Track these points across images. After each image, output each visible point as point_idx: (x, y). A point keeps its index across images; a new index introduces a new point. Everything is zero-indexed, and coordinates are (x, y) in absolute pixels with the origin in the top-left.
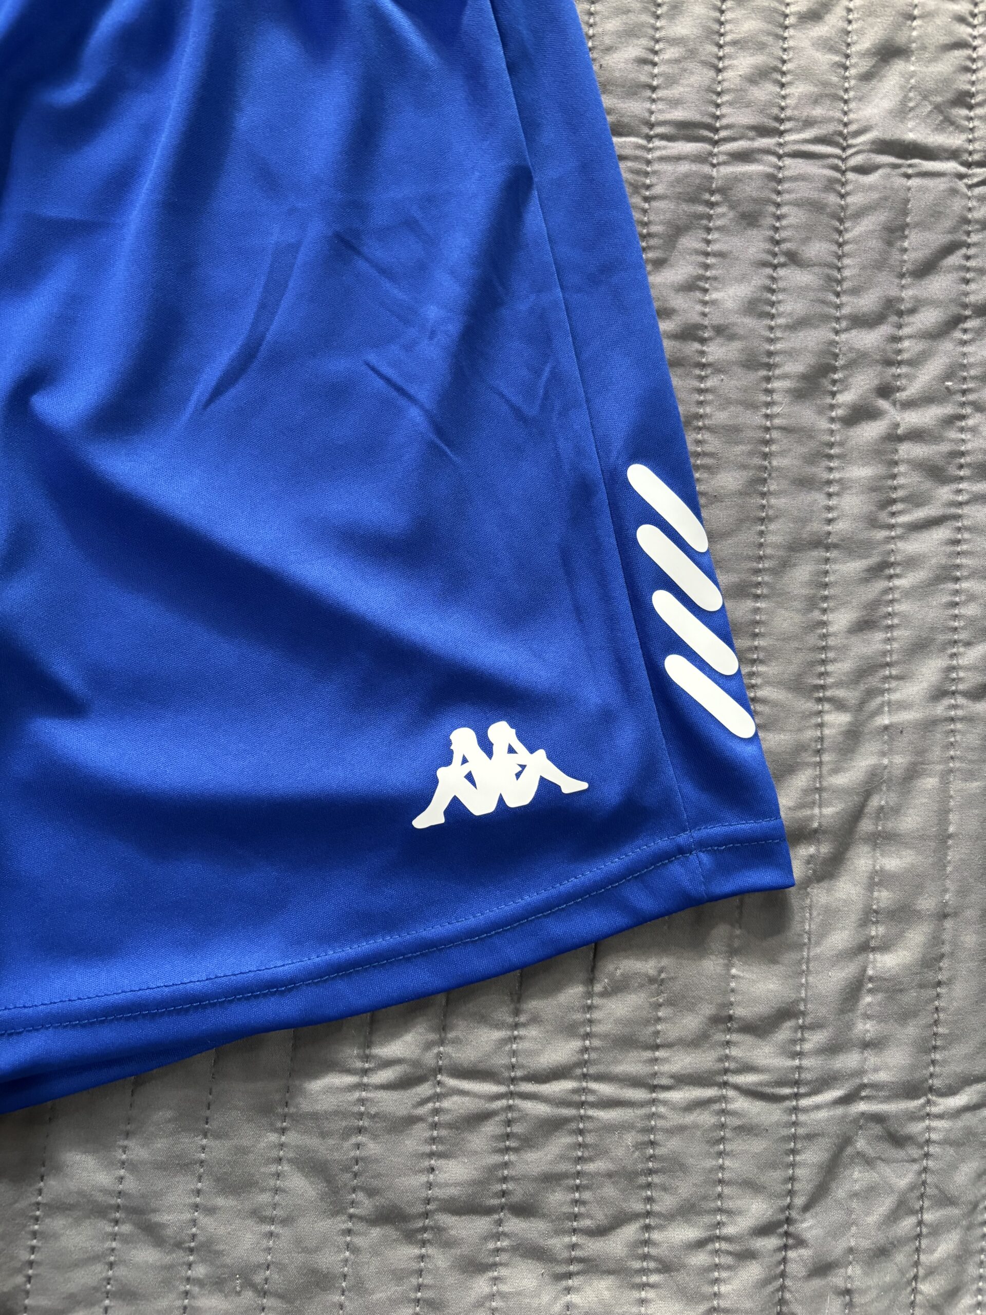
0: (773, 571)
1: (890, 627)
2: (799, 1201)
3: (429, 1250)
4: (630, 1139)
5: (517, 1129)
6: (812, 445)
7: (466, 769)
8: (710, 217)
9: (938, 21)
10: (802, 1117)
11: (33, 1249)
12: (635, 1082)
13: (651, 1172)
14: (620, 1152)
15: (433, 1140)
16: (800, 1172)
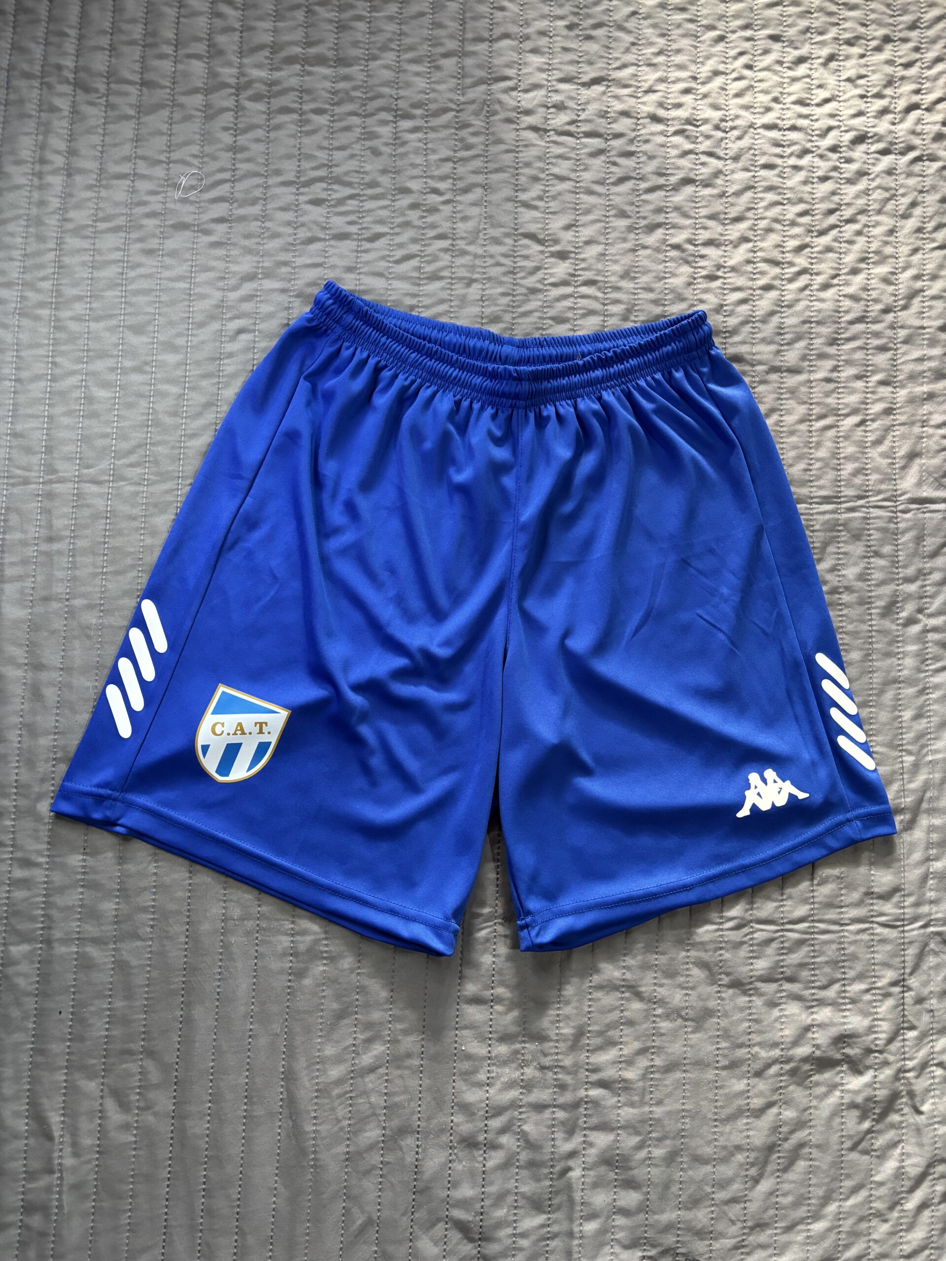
0: (876, 695)
1: (929, 716)
2: (908, 971)
3: (754, 998)
4: (834, 947)
5: (786, 945)
6: (890, 637)
7: (757, 791)
8: (839, 537)
9: (934, 439)
10: (906, 935)
11: (590, 1006)
12: (835, 922)
13: (844, 961)
14: (830, 953)
15: (752, 951)
16: (907, 958)
